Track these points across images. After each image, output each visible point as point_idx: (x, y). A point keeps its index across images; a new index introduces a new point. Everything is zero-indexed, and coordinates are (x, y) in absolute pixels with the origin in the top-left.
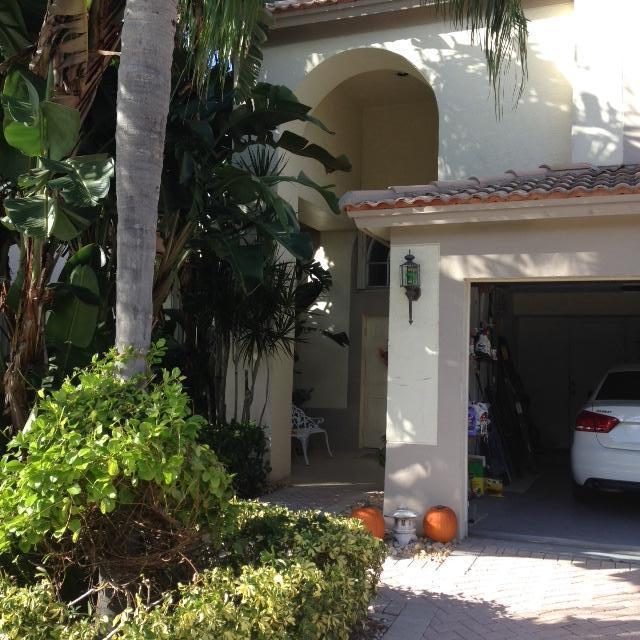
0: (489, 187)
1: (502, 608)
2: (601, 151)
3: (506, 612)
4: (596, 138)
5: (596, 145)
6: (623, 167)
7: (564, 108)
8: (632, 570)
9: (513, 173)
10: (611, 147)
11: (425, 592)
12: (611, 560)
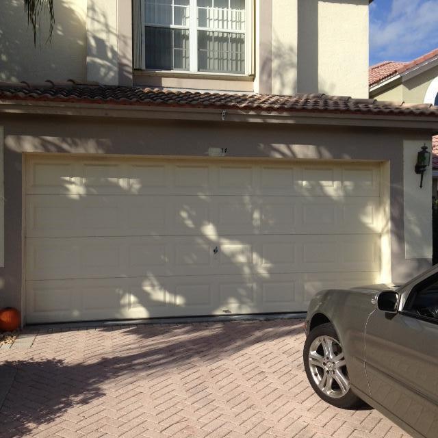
0: (37, 89)
1: (60, 361)
2: (106, 74)
3: (63, 364)
4: (103, 66)
5: (103, 71)
6: (119, 87)
7: (81, 43)
8: (131, 329)
9: (51, 82)
10: (112, 74)
11: (7, 361)
12: (118, 325)
